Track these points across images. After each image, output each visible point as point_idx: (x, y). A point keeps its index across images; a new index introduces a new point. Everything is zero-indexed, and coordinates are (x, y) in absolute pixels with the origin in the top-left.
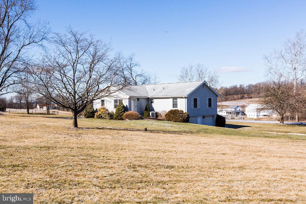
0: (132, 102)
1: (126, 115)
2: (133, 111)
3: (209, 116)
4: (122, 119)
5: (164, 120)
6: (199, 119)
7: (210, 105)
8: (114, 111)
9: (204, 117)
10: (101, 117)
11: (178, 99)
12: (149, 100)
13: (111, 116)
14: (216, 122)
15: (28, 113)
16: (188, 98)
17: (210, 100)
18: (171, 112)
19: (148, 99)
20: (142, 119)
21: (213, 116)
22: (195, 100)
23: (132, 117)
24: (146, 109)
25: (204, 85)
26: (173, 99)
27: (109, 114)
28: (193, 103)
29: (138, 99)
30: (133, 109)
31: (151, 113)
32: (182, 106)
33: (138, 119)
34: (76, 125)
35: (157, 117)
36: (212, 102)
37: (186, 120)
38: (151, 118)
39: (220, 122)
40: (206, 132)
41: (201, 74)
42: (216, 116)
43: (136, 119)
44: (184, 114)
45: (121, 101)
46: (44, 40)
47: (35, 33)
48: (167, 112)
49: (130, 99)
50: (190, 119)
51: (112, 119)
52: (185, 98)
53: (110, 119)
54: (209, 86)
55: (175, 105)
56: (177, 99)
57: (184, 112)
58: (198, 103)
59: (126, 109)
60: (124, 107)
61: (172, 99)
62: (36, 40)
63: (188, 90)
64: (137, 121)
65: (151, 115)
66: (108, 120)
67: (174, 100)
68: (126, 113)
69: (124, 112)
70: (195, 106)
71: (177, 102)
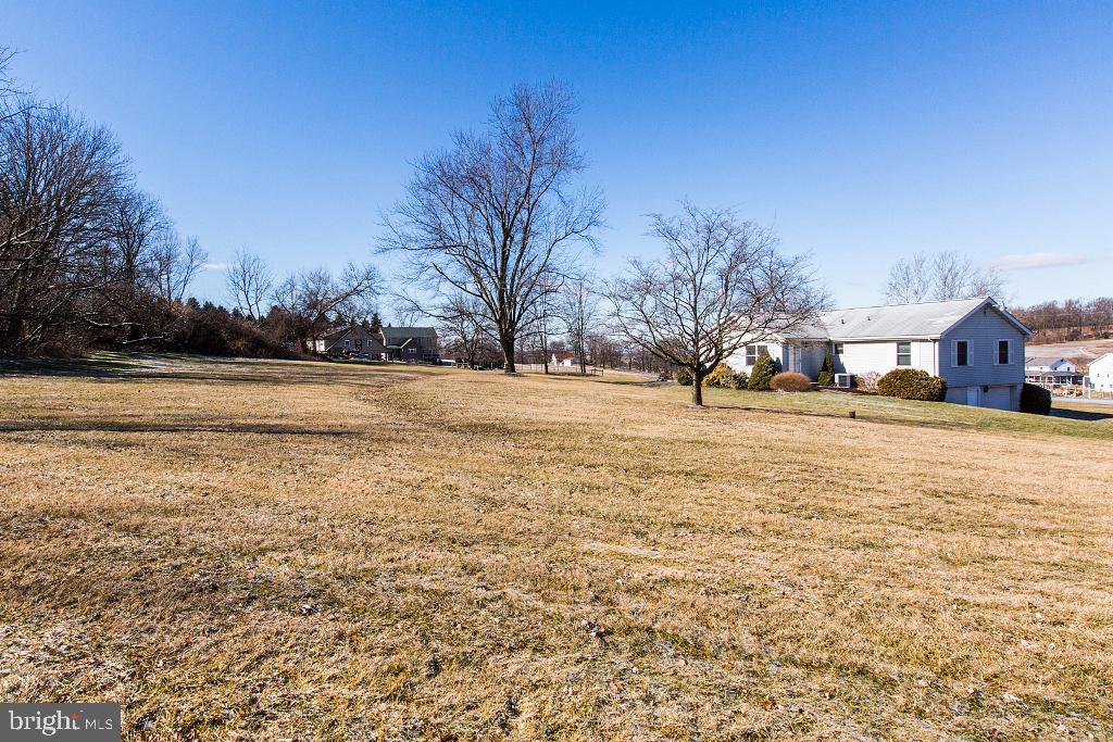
0: (791, 351)
1: (779, 380)
2: (793, 371)
3: (1000, 386)
4: (769, 389)
5: (875, 394)
6: (972, 394)
7: (1003, 359)
8: (749, 371)
9: (986, 389)
10: (718, 383)
11: (912, 344)
12: (834, 348)
13: (741, 383)
14: (1021, 401)
15: (547, 373)
16: (943, 341)
17: (1003, 346)
18: (894, 374)
19: (829, 343)
20: (817, 390)
21: (1012, 387)
22: (962, 347)
23: (790, 386)
24: (825, 368)
25: (989, 307)
26: (899, 344)
27: (735, 377)
28: (955, 354)
29: (805, 344)
30: (791, 368)
31: (837, 376)
32: (925, 360)
33: (808, 390)
34: (699, 399)
35: (853, 384)
36: (1010, 352)
37: (939, 394)
38: (839, 389)
39: (1034, 401)
40: (1006, 426)
41: (950, 278)
42: (1020, 387)
43: (803, 391)
44: (932, 380)
45: (763, 350)
46: (591, 227)
47: (576, 214)
48: (883, 374)
49: (786, 345)
50: (948, 394)
51: (743, 388)
52: (935, 341)
53: (738, 389)
54: (1002, 309)
55: (903, 358)
56: (909, 344)
57: (931, 375)
58: (970, 353)
59: (776, 367)
60: (771, 362)
61: (895, 345)
62: (578, 228)
63: (940, 321)
64: (806, 394)
65: (837, 381)
66: (734, 391)
67: (901, 347)
68: (777, 376)
69: (773, 375)
70: (962, 360)
71: (908, 351)
